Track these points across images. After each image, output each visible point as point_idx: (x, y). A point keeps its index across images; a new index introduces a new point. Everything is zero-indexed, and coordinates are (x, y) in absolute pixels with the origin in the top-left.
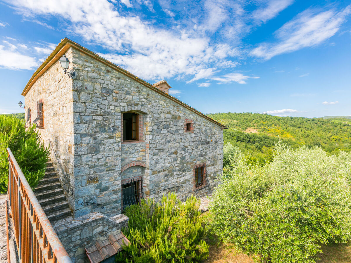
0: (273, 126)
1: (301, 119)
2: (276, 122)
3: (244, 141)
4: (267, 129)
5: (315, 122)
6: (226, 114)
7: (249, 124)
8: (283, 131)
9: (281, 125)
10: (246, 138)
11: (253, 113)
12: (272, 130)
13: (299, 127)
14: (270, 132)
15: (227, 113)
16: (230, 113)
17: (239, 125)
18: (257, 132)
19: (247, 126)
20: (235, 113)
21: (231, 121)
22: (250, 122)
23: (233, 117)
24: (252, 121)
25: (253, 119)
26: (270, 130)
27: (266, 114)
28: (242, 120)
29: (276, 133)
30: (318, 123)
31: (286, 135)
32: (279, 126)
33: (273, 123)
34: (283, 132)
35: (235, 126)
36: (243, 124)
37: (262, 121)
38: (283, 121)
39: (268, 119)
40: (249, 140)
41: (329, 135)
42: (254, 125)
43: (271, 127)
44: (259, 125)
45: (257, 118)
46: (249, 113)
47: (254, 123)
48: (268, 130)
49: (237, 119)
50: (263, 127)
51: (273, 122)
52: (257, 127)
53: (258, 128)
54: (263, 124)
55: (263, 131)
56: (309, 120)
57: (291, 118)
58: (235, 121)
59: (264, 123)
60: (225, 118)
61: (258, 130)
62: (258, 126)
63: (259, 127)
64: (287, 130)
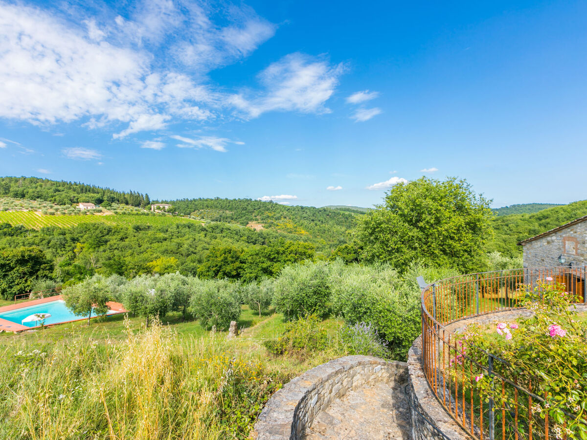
0: (283, 219)
1: (312, 209)
2: (285, 213)
3: (257, 242)
4: (275, 223)
5: (327, 213)
6: (212, 200)
7: (250, 217)
8: (295, 225)
9: (292, 217)
10: (260, 238)
11: (253, 200)
12: (282, 224)
13: (313, 220)
14: (279, 227)
15: (213, 198)
16: (218, 198)
17: (236, 218)
18: (263, 228)
19: (247, 219)
20: (227, 199)
21: (221, 212)
22: (252, 212)
23: (224, 206)
24: (253, 212)
25: (255, 209)
26: (279, 224)
27: (271, 202)
28: (239, 210)
29: (288, 229)
30: (330, 214)
31: (300, 231)
32: (290, 219)
33: (282, 215)
34: (296, 227)
35: (229, 220)
36: (242, 217)
37: (267, 212)
38: (293, 212)
39: (274, 209)
40: (263, 240)
41: (343, 229)
42: (257, 217)
43: (281, 221)
44: (264, 218)
45: (260, 207)
46: (247, 200)
47: (256, 215)
48: (278, 225)
49: (230, 209)
50: (270, 221)
51: (281, 213)
52: (262, 221)
53: (263, 223)
54: (268, 217)
55: (270, 226)
56: (320, 211)
57: (302, 208)
58: (227, 212)
59: (270, 215)
60: (211, 207)
61: (263, 225)
62: (262, 219)
63: (265, 221)
64: (300, 224)
